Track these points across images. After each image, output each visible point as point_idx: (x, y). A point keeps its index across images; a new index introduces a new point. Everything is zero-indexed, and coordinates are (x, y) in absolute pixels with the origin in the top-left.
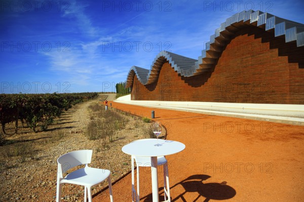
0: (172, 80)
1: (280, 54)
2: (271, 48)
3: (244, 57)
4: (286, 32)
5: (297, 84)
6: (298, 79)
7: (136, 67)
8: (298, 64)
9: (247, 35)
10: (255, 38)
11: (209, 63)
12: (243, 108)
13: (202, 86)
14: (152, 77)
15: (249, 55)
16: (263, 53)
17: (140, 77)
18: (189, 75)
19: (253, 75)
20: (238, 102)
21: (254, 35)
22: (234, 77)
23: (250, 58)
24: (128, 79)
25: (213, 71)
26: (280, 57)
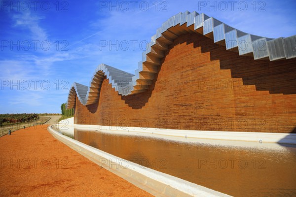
0: (112, 100)
1: (222, 67)
2: (212, 59)
3: (184, 70)
4: (226, 36)
5: (243, 105)
6: (244, 98)
7: (76, 83)
8: (241, 79)
9: (186, 43)
10: (194, 48)
11: (148, 78)
12: (186, 137)
13: (143, 108)
14: (91, 96)
15: (189, 69)
16: (204, 66)
17: (80, 96)
18: (127, 93)
19: (195, 93)
20: (181, 129)
21: (193, 44)
22: (174, 96)
23: (190, 72)
24: (69, 98)
25: (153, 89)
26: (222, 71)
